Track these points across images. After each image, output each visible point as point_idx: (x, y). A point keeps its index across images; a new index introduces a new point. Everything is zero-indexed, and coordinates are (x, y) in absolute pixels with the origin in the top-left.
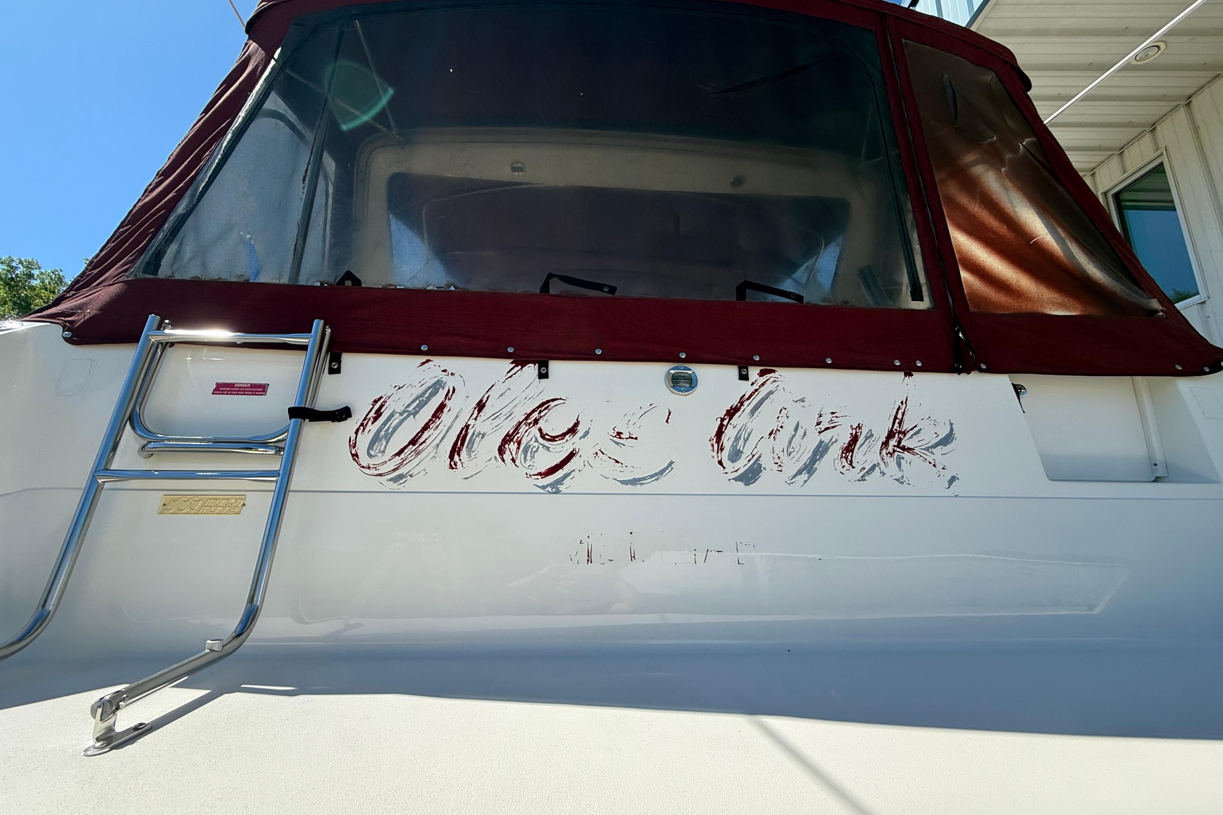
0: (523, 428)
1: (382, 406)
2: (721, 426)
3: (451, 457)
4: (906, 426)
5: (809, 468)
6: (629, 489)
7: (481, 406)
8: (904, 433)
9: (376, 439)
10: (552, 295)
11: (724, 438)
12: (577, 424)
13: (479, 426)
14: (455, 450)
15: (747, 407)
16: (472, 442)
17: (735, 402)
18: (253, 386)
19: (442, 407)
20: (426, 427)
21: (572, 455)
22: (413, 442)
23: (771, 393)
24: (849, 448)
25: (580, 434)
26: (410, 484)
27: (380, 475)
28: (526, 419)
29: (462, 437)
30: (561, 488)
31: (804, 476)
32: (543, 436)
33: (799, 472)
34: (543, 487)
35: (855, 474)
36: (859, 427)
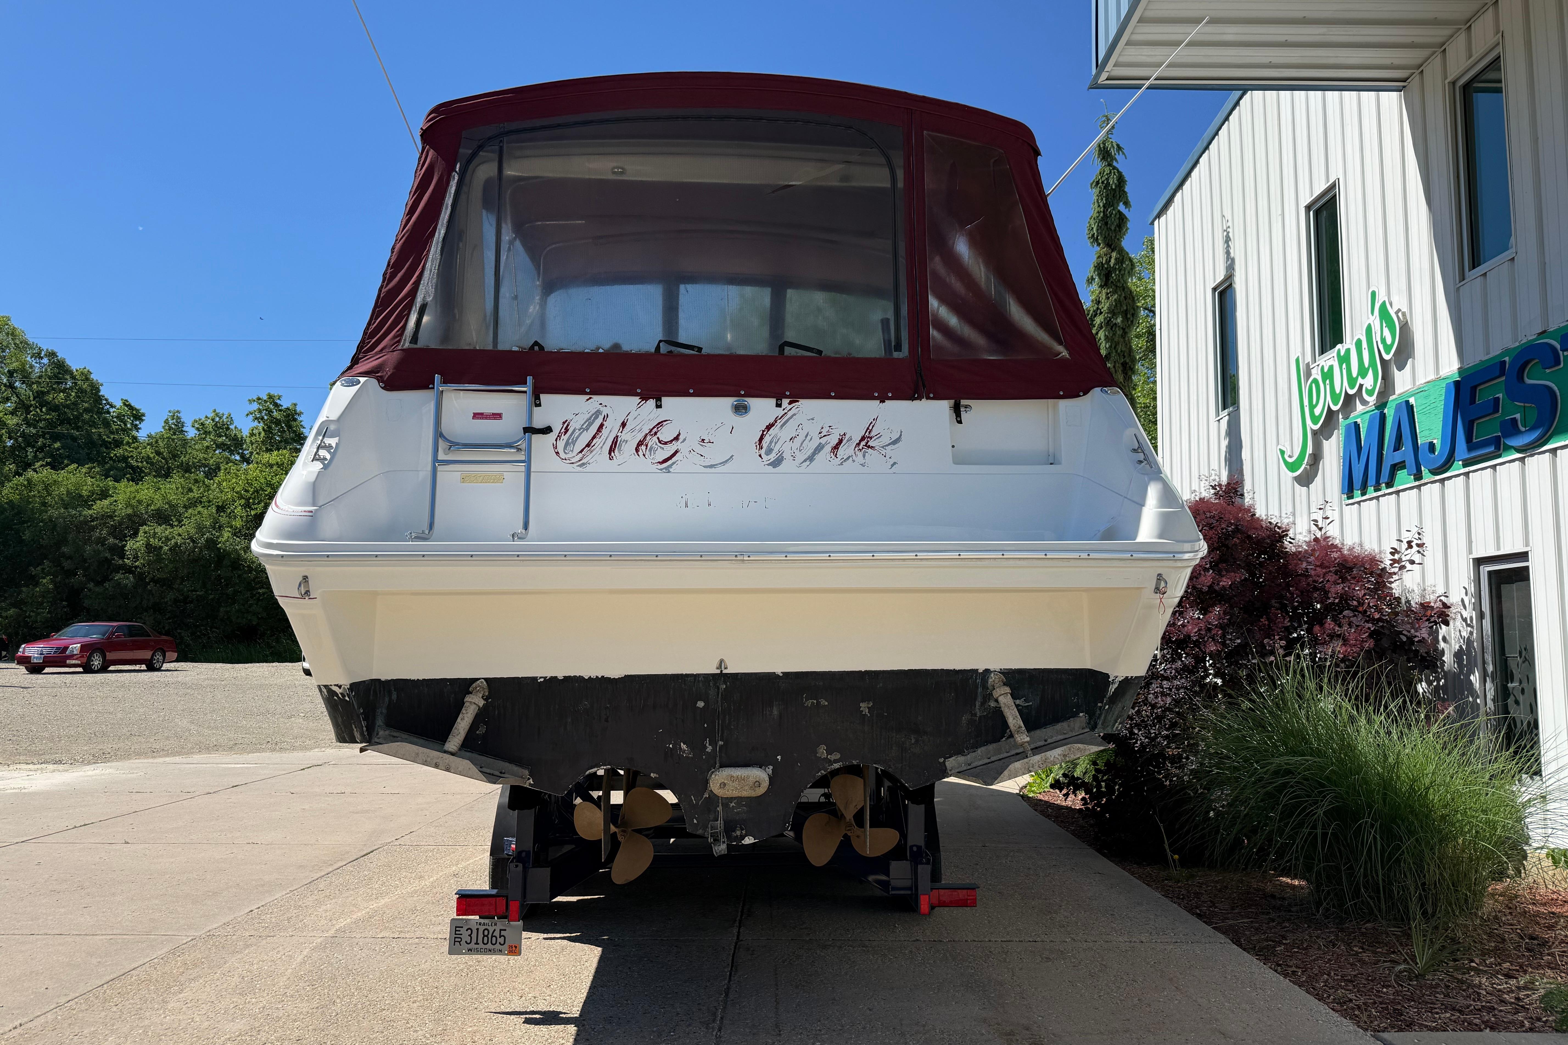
0: (648, 437)
1: (568, 425)
2: (762, 435)
3: (610, 453)
4: (872, 434)
5: (811, 458)
6: (708, 470)
7: (624, 425)
8: (871, 438)
9: (567, 444)
10: (662, 354)
11: (764, 442)
12: (679, 435)
13: (623, 436)
14: (611, 450)
15: (779, 424)
16: (620, 445)
17: (772, 421)
18: (493, 414)
19: (601, 426)
20: (594, 437)
21: (676, 452)
22: (588, 445)
23: (794, 415)
24: (836, 447)
25: (681, 440)
26: (588, 468)
27: (573, 463)
28: (650, 432)
29: (615, 442)
30: (671, 470)
31: (808, 463)
32: (660, 442)
33: (805, 461)
34: (661, 470)
35: (838, 461)
36: (844, 434)
